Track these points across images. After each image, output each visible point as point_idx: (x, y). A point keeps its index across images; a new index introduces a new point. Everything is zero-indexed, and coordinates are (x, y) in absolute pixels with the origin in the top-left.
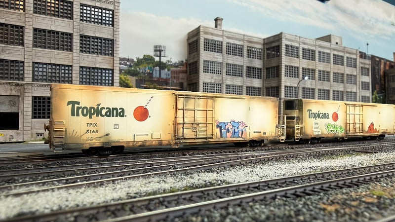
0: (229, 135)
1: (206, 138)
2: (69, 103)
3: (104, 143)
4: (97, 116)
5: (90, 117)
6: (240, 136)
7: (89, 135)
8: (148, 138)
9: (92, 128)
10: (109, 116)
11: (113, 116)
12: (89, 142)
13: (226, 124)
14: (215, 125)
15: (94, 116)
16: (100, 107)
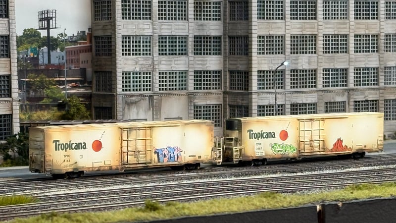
0: (166, 159)
1: (145, 163)
2: (54, 141)
3: (74, 169)
4: (70, 149)
5: (66, 151)
6: (176, 160)
7: (66, 163)
8: (102, 164)
9: (67, 158)
10: (76, 149)
11: (79, 149)
12: (65, 168)
13: (163, 150)
14: (154, 151)
15: (68, 150)
16: (71, 143)
